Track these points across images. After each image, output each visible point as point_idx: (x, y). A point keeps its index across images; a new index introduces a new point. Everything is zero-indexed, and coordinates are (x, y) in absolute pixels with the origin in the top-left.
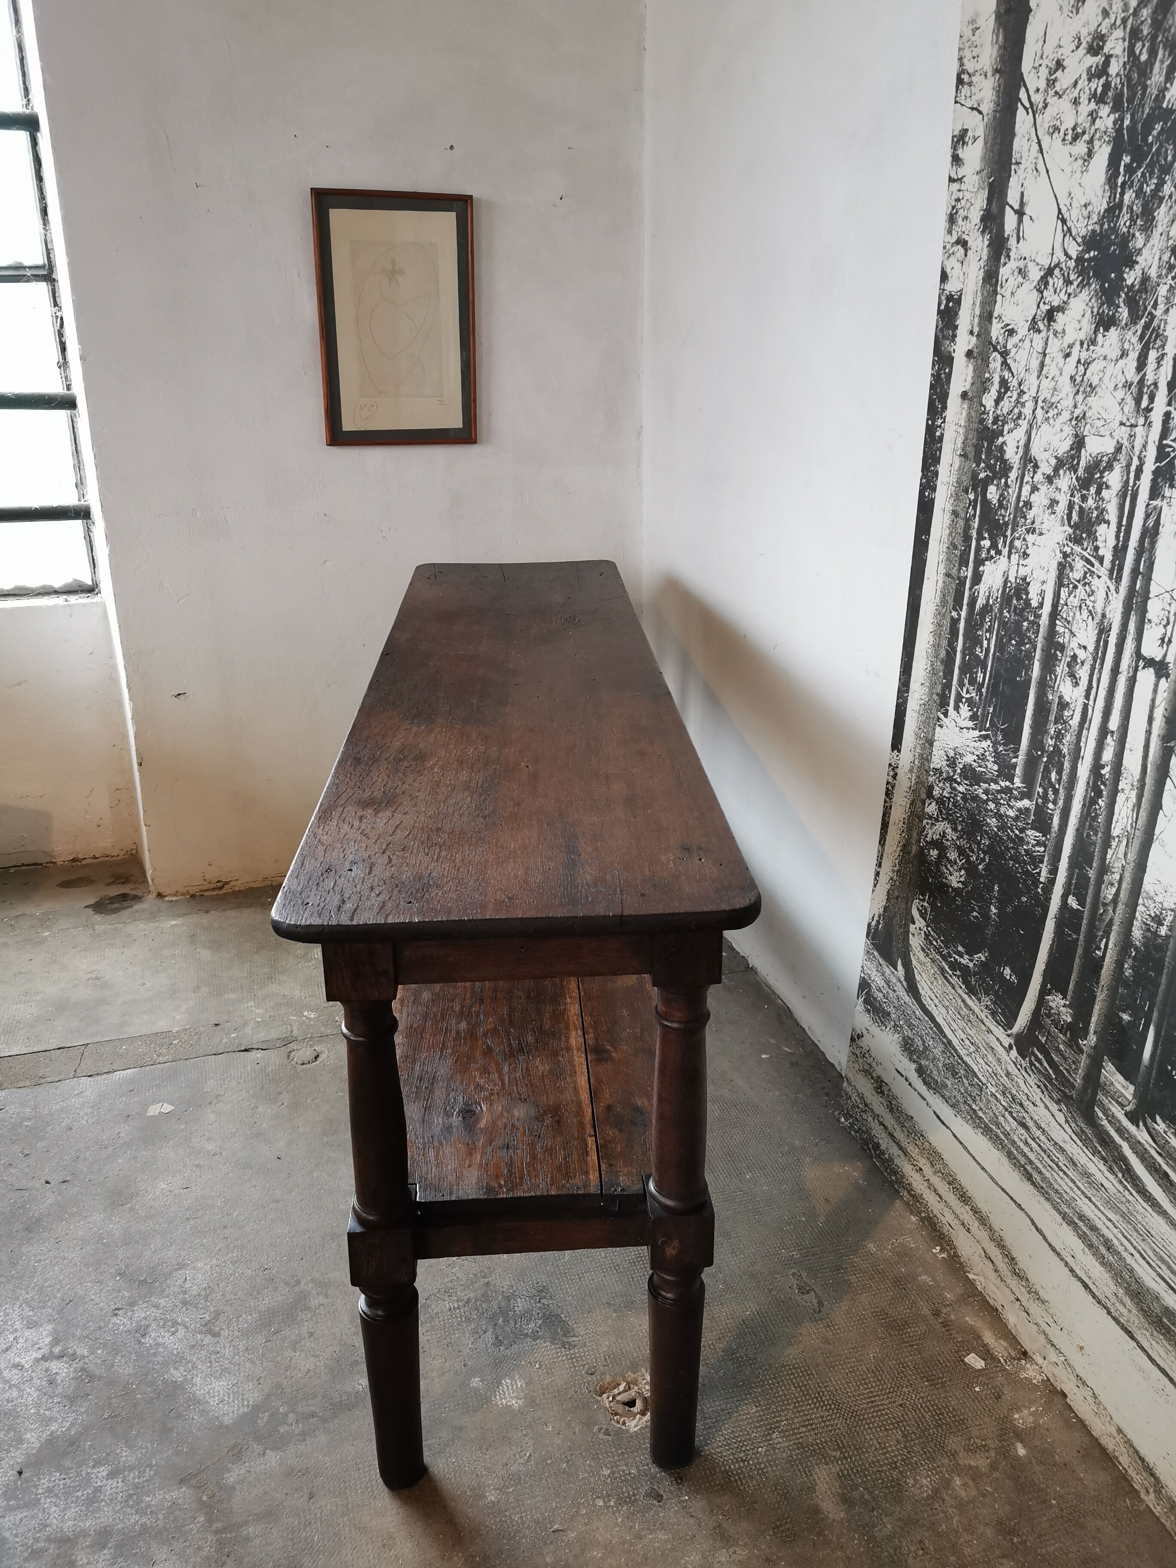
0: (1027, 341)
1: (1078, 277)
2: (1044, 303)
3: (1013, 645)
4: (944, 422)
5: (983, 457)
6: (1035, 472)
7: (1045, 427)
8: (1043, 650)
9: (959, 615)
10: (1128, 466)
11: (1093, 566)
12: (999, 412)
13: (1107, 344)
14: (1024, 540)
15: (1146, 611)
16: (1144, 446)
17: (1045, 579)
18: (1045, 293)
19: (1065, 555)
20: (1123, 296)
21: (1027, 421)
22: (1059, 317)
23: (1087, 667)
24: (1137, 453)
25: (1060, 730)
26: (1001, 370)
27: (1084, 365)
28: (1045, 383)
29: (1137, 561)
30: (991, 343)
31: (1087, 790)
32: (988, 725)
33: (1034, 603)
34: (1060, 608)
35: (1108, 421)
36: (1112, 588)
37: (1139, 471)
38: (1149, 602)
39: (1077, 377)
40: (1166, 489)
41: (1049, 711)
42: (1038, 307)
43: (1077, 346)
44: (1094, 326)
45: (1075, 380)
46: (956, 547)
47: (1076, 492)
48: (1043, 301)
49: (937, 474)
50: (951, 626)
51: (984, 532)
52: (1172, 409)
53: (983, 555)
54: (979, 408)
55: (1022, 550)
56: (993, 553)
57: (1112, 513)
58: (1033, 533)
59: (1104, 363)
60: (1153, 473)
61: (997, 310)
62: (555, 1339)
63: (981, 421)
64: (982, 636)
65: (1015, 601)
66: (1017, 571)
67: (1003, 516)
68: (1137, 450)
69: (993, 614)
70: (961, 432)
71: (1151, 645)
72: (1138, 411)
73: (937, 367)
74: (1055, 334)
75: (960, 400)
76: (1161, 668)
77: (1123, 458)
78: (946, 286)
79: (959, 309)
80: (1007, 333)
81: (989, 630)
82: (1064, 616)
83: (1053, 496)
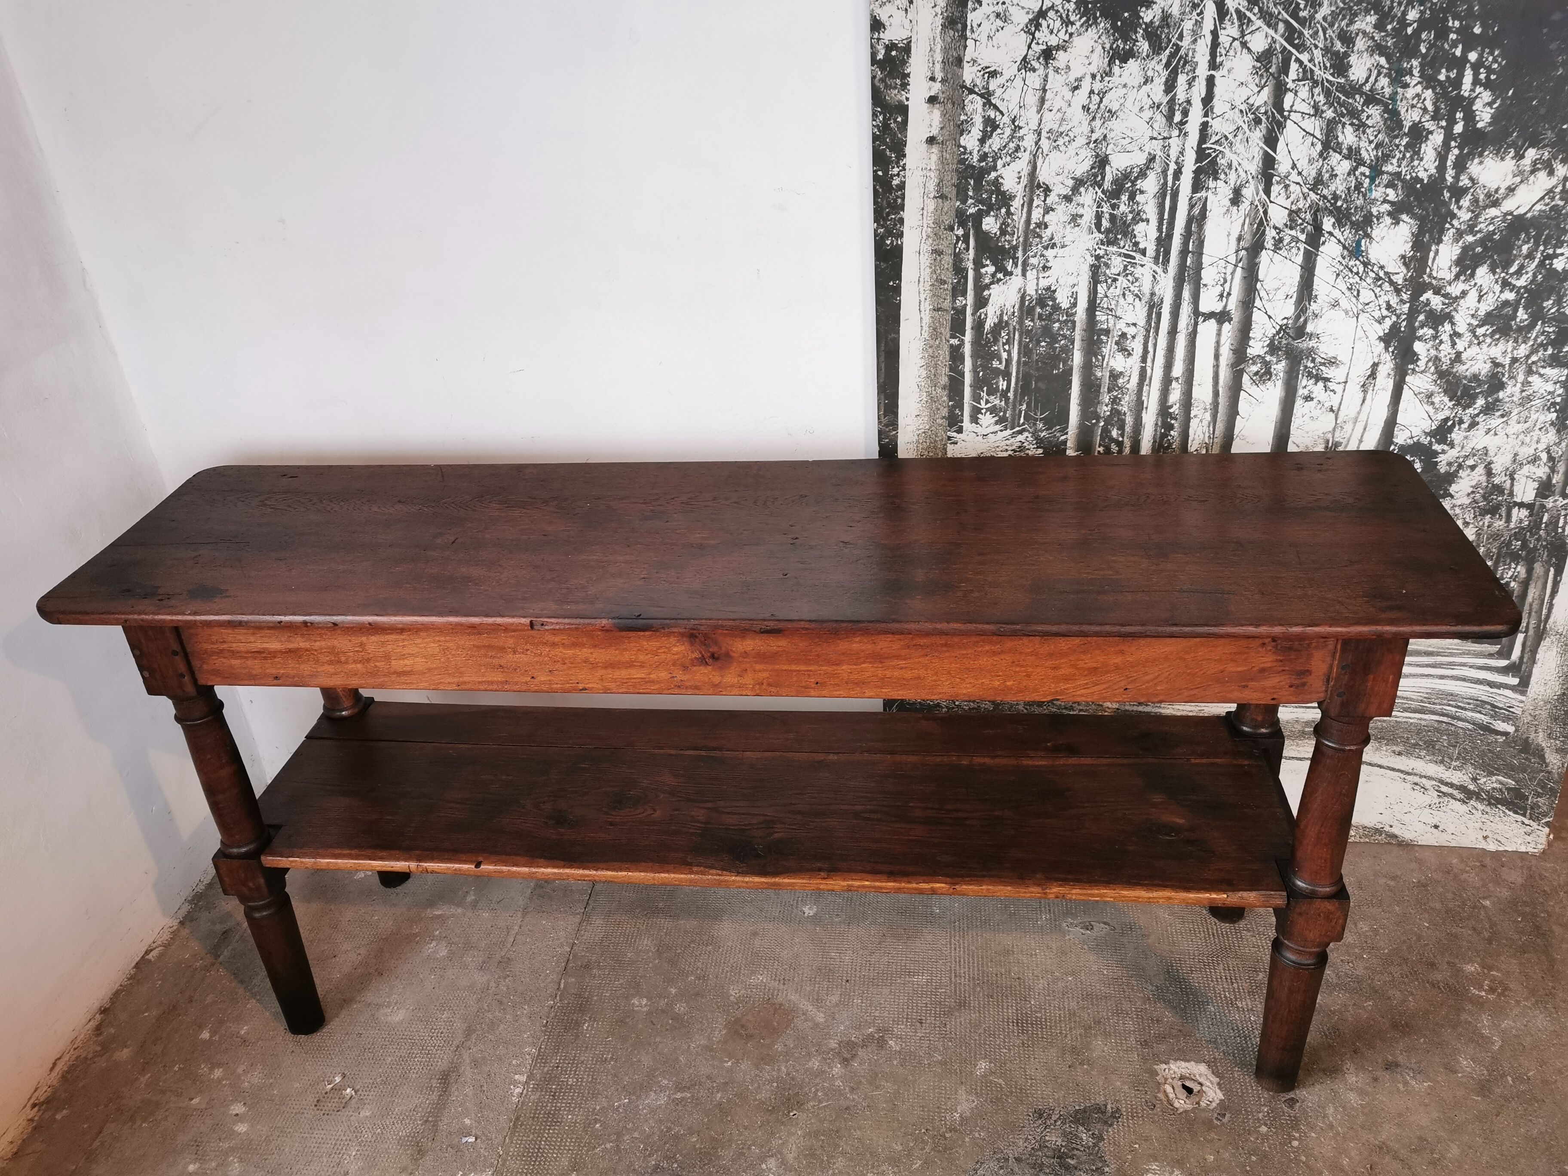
0: (1018, 82)
1: (1080, 18)
2: (1037, 44)
3: (1043, 347)
4: (904, 169)
5: (970, 193)
6: (1046, 196)
7: (1054, 154)
8: (1083, 340)
9: (962, 341)
10: (1165, 172)
11: (1134, 258)
12: (986, 150)
13: (1126, 74)
14: (1042, 255)
15: (1201, 279)
16: (1182, 153)
17: (1075, 282)
18: (1037, 34)
19: (1098, 258)
20: (1141, 31)
21: (1028, 152)
22: (1061, 55)
23: (1140, 339)
24: (1174, 159)
25: (1116, 397)
26: (984, 110)
27: (1098, 94)
28: (1047, 116)
29: (1185, 243)
30: (963, 86)
31: (1156, 430)
32: (1022, 421)
33: (1065, 305)
34: (1098, 302)
35: (1135, 139)
36: (1159, 270)
37: (1178, 174)
38: (1203, 271)
39: (1090, 106)
40: (1210, 182)
41: (1099, 386)
42: (1029, 47)
43: (1088, 78)
44: (1107, 60)
45: (1089, 109)
46: (945, 282)
47: (1103, 203)
48: (1035, 41)
49: (901, 221)
50: (951, 353)
51: (984, 261)
52: (1209, 119)
53: (987, 281)
54: (956, 150)
55: (1041, 265)
56: (1000, 275)
57: (1151, 211)
58: (1052, 248)
59: (1124, 91)
60: (1194, 172)
61: (969, 54)
62: (1106, 1122)
63: (962, 161)
64: (998, 350)
65: (1038, 310)
66: (1037, 284)
67: (1009, 242)
68: (1173, 158)
69: (1011, 328)
70: (932, 176)
71: (1209, 302)
72: (1171, 125)
73: (881, 118)
74: (1057, 70)
75: (925, 145)
76: (1222, 317)
77: (1157, 166)
78: (882, 36)
79: (909, 57)
80: (986, 75)
81: (1008, 342)
82: (1105, 306)
83: (1074, 212)
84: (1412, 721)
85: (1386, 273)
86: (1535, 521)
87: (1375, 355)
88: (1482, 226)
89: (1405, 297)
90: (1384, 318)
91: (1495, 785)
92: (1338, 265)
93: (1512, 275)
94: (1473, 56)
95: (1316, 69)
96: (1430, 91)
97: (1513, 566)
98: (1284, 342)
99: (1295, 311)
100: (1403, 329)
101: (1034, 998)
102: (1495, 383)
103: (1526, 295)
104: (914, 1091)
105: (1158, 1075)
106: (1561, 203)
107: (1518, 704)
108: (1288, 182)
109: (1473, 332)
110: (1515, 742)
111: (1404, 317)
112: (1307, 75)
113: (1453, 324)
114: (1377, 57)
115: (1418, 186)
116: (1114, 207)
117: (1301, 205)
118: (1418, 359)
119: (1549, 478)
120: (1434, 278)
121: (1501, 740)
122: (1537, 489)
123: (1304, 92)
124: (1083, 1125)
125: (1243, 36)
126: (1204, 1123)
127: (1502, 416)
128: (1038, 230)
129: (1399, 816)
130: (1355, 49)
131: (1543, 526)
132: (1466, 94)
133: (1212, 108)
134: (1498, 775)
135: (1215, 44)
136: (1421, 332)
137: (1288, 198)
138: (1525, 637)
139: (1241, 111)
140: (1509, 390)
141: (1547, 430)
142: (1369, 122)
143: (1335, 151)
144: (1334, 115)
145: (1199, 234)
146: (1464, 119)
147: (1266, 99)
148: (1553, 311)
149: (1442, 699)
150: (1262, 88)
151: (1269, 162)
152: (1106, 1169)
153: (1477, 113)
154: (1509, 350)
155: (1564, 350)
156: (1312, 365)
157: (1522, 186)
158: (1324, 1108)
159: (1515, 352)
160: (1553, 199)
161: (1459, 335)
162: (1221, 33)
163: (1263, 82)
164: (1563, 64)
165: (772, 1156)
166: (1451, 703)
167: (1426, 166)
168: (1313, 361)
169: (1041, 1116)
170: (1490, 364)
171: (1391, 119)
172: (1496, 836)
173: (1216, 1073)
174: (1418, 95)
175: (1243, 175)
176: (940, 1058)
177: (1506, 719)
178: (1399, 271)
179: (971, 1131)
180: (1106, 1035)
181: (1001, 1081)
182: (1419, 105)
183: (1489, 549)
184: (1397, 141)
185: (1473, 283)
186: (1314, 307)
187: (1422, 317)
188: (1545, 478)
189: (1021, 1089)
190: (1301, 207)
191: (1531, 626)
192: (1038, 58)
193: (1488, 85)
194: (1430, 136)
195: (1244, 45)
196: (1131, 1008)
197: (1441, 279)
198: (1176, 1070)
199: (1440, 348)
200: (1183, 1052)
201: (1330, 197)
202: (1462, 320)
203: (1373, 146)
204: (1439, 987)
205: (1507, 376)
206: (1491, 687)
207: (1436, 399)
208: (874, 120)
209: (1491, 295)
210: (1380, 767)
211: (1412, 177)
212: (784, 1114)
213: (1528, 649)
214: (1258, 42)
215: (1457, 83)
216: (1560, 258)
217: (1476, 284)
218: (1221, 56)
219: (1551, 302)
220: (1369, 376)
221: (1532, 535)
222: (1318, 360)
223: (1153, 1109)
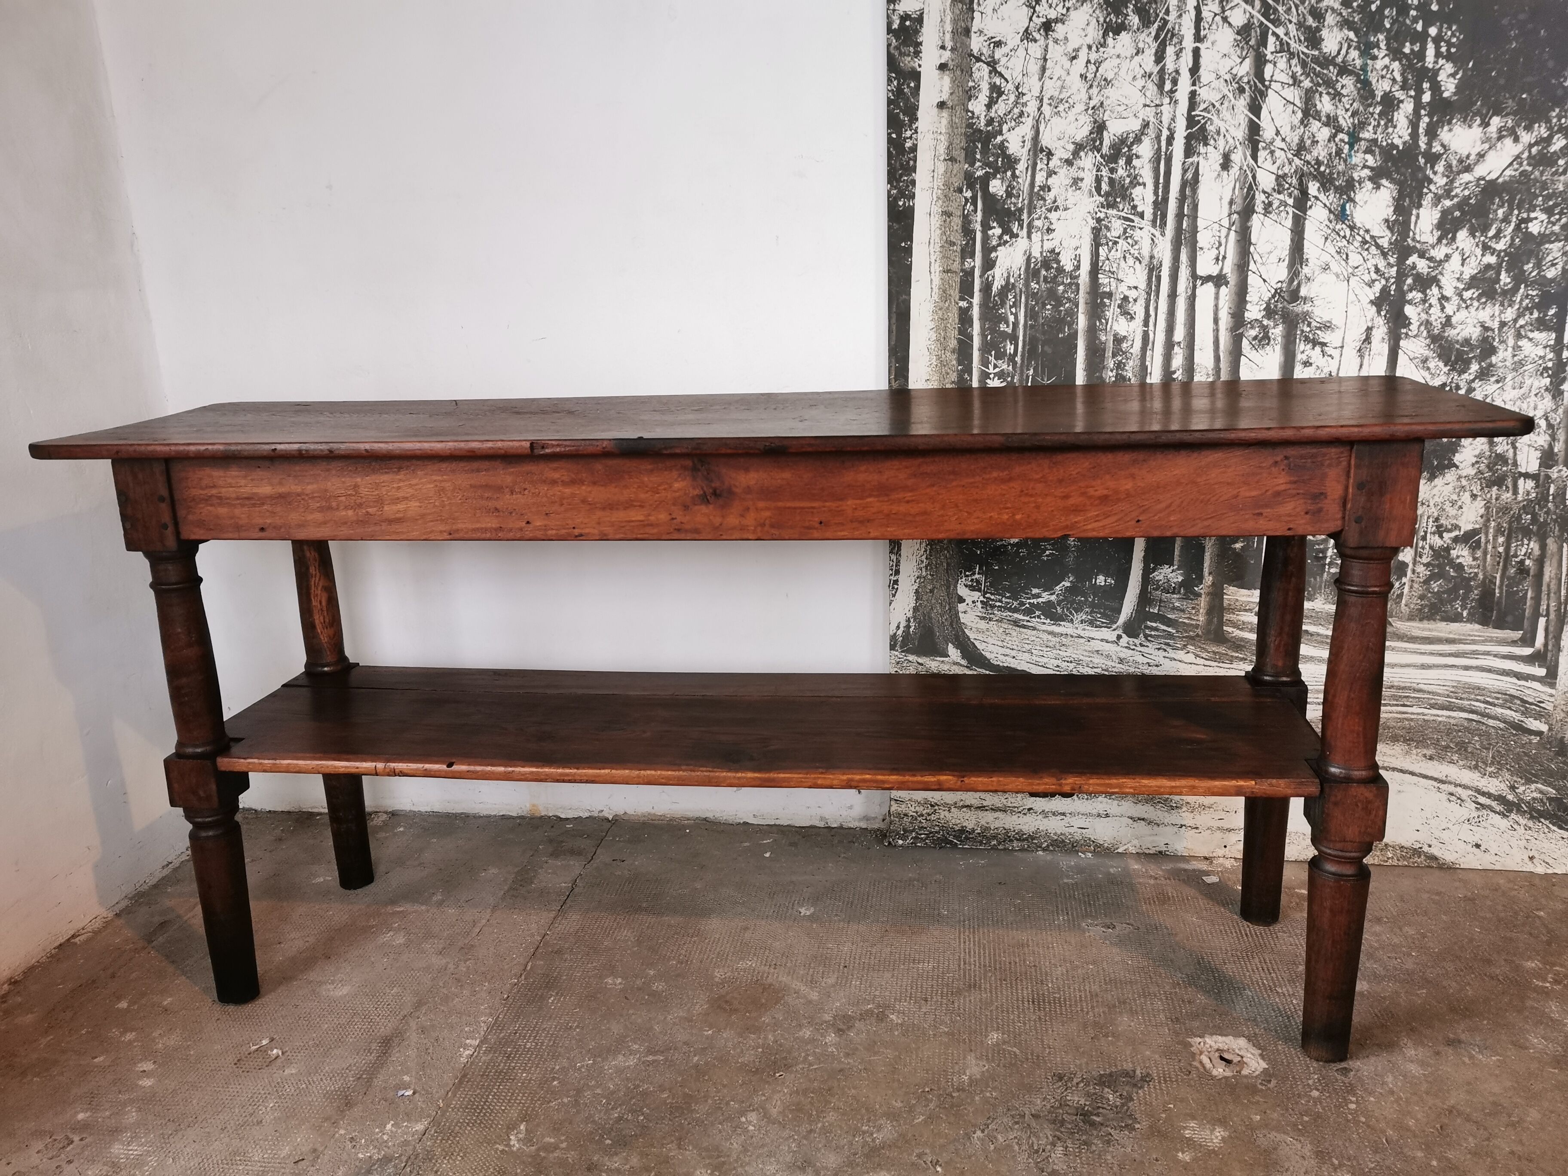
0: (1021, 52)
2: (1038, 16)
3: (1048, 310)
4: (916, 132)
5: (978, 156)
6: (1049, 160)
7: (1055, 120)
8: (1086, 303)
9: (971, 304)
10: (1158, 138)
11: (1133, 221)
12: (993, 115)
13: (1119, 45)
14: (1046, 218)
15: (1197, 242)
16: (1173, 120)
17: (1078, 245)
18: (1037, 8)
19: (1099, 220)
20: (1132, 7)
21: (1031, 118)
22: (1059, 28)
23: (1141, 302)
24: (1166, 126)
25: (1120, 362)
26: (990, 78)
27: (1095, 64)
28: (1048, 83)
29: (1181, 207)
30: (971, 55)
33: (1069, 267)
34: (1100, 264)
35: (1130, 106)
36: (1157, 233)
37: (1170, 140)
38: (1198, 235)
39: (1088, 75)
40: (1201, 148)
41: (1104, 350)
42: (1031, 19)
43: (1085, 49)
44: (1101, 32)
45: (1086, 77)
46: (954, 244)
47: (1102, 167)
48: (1036, 15)
49: (913, 183)
50: (960, 315)
51: (991, 223)
52: (1197, 88)
53: (994, 243)
54: (964, 114)
55: (1045, 227)
56: (1006, 238)
57: (1147, 176)
58: (1055, 210)
59: (1118, 61)
60: (1186, 138)
61: (976, 25)
62: (1135, 1085)
63: (970, 126)
64: (1006, 313)
65: (1043, 272)
66: (1042, 246)
67: (1015, 204)
68: (1166, 123)
69: (1018, 291)
70: (943, 139)
71: (1206, 266)
72: (1162, 93)
73: (895, 83)
74: (1056, 41)
75: (936, 110)
76: (1219, 280)
77: (1151, 132)
78: (897, 7)
79: (921, 27)
80: (992, 45)
81: (1014, 305)
82: (1107, 269)
83: (1075, 175)
84: (1440, 719)
85: (1372, 237)
86: (1542, 493)
87: (1369, 318)
88: (1458, 190)
89: (1392, 260)
90: (1373, 281)
91: (1535, 795)
92: (1325, 229)
93: (1491, 238)
94: (1433, 31)
95: (1292, 42)
96: (1397, 63)
97: (1526, 542)
98: (1280, 305)
99: (1288, 275)
100: (1392, 293)
101: (1052, 982)
102: (1487, 348)
103: (1506, 259)
104: (917, 1056)
105: (1192, 1046)
106: (1530, 169)
107: (1548, 698)
108: (1273, 148)
109: (1460, 295)
110: (1550, 743)
111: (1393, 280)
112: (1283, 47)
113: (1440, 287)
114: (1346, 31)
115: (1395, 152)
116: (1112, 170)
117: (1286, 170)
118: (1410, 323)
119: (1551, 447)
120: (1419, 242)
121: (1535, 741)
122: (1541, 458)
123: (1282, 63)
124: (1109, 1087)
125: (1223, 11)
126: (1247, 1087)
127: (1497, 382)
128: (1042, 193)
129: (1437, 834)
130: (1326, 23)
131: (1551, 498)
132: (1431, 66)
133: (1199, 77)
134: (1537, 782)
135: (1199, 19)
136: (1410, 296)
137: (1274, 163)
138: (1547, 621)
139: (1226, 81)
140: (1501, 354)
141: (1542, 396)
142: (1344, 92)
143: (1315, 119)
144: (1311, 85)
145: (1193, 198)
146: (1430, 89)
147: (1248, 69)
148: (1534, 274)
149: (1469, 693)
150: (1244, 59)
151: (1254, 129)
152: (1137, 1126)
153: (1442, 83)
154: (1497, 314)
155: (1550, 313)
156: (1308, 329)
157: (1492, 153)
158: (1382, 1076)
159: (1503, 315)
160: (1521, 164)
161: (1447, 299)
162: (1203, 8)
163: (1244, 53)
164: (1516, 38)
165: (753, 1110)
166: (1479, 697)
167: (1400, 133)
168: (1309, 325)
169: (1061, 1078)
170: (1480, 329)
171: (1364, 89)
172: (1543, 857)
173: (1257, 1046)
174: (1386, 67)
175: (1231, 141)
176: (946, 1030)
177: (1538, 716)
178: (1384, 234)
179: (982, 1091)
180: (1133, 1013)
181: (1015, 1049)
182: (1388, 76)
183: (1499, 523)
184: (1371, 109)
185: (1455, 247)
186: (1306, 270)
187: (1409, 281)
188: (1546, 446)
189: (1038, 1056)
190: (1287, 171)
191: (1552, 609)
192: (1039, 30)
193: (1449, 57)
194: (1401, 105)
195: (1225, 19)
196: (1159, 991)
197: (1425, 243)
198: (1213, 1044)
199: (1430, 312)
200: (1219, 1027)
201: (1313, 163)
202: (1449, 284)
203: (1349, 113)
204: (1499, 980)
205: (1497, 340)
206: (1518, 679)
207: (1432, 364)
208: (889, 85)
209: (1473, 258)
210: (1412, 774)
211: (1387, 143)
212: (769, 1075)
213: (1550, 636)
214: (1238, 18)
215: (1421, 55)
216: (1535, 221)
217: (1457, 248)
218: (1204, 29)
219: (1531, 265)
220: (1365, 341)
221: (1541, 509)
222: (1314, 324)
223: (1188, 1075)
